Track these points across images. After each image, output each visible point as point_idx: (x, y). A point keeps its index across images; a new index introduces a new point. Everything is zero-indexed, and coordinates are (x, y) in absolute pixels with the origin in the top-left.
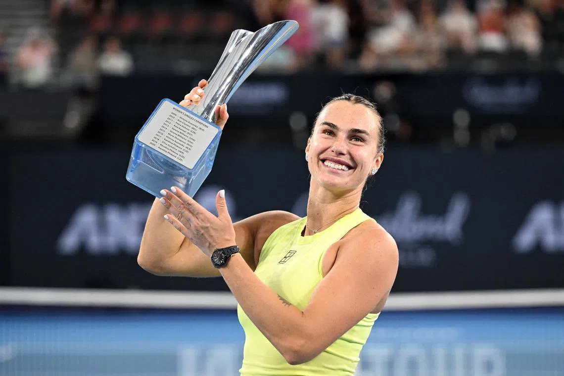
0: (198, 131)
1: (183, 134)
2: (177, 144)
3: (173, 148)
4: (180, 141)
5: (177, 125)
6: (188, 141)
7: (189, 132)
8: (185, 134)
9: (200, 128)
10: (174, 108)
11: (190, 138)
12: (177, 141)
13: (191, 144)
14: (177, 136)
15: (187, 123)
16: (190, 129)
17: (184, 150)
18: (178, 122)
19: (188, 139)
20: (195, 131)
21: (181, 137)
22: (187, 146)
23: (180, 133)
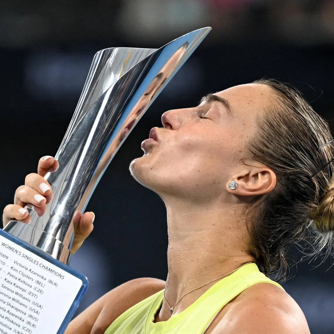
0: (47, 288)
1: (21, 296)
2: (12, 318)
3: (5, 326)
4: (17, 310)
5: (10, 278)
6: (31, 309)
7: (31, 290)
8: (25, 295)
9: (51, 282)
10: (3, 244)
11: (34, 303)
12: (13, 311)
13: (34, 315)
14: (10, 301)
15: (27, 273)
16: (34, 284)
17: (24, 328)
18: (13, 272)
19: (29, 305)
20: (41, 288)
21: (18, 301)
22: (30, 320)
23: (17, 293)
